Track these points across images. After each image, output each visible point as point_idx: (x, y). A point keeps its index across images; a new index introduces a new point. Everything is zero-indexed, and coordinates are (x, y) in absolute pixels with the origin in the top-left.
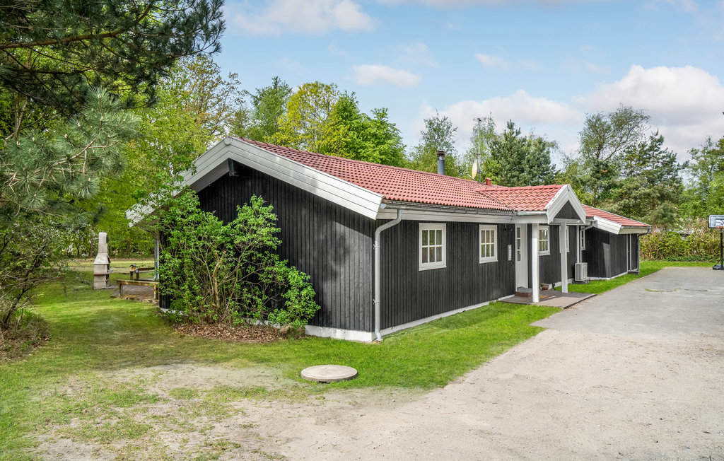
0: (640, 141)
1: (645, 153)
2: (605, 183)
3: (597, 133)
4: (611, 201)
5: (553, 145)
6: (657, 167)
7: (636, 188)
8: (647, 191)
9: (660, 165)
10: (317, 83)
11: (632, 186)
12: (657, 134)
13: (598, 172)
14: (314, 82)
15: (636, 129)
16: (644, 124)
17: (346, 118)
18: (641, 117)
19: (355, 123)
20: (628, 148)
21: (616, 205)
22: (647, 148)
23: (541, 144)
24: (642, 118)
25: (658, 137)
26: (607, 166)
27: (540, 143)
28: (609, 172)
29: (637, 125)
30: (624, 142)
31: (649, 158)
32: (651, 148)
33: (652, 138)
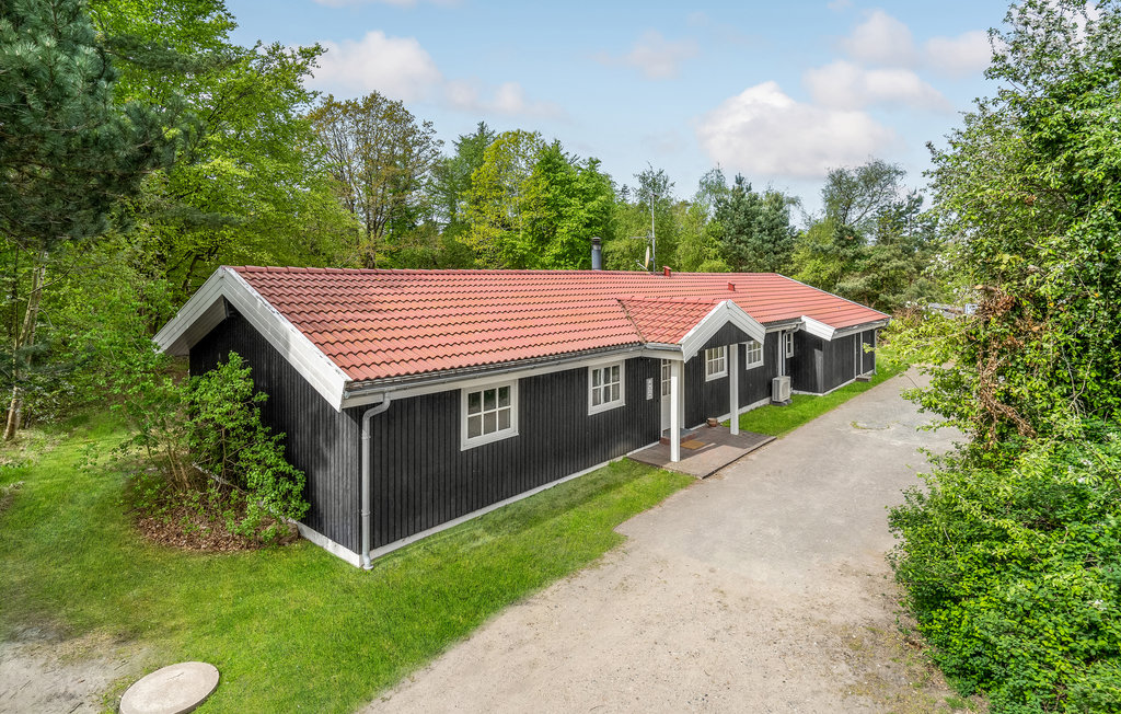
0: (895, 200)
1: (902, 214)
2: (850, 252)
3: (842, 190)
4: (858, 274)
5: (793, 201)
6: (916, 233)
7: (888, 260)
8: (901, 263)
9: (919, 230)
10: (519, 131)
11: (882, 257)
12: (915, 193)
13: (842, 239)
14: (515, 130)
15: (889, 186)
16: (898, 180)
17: (549, 170)
18: (896, 171)
19: (560, 176)
20: (882, 208)
21: (862, 280)
22: (904, 209)
23: (778, 201)
24: (897, 173)
25: (916, 197)
26: (852, 232)
27: (776, 200)
28: (855, 238)
29: (891, 181)
30: (876, 202)
31: (906, 222)
32: (909, 210)
33: (909, 197)
